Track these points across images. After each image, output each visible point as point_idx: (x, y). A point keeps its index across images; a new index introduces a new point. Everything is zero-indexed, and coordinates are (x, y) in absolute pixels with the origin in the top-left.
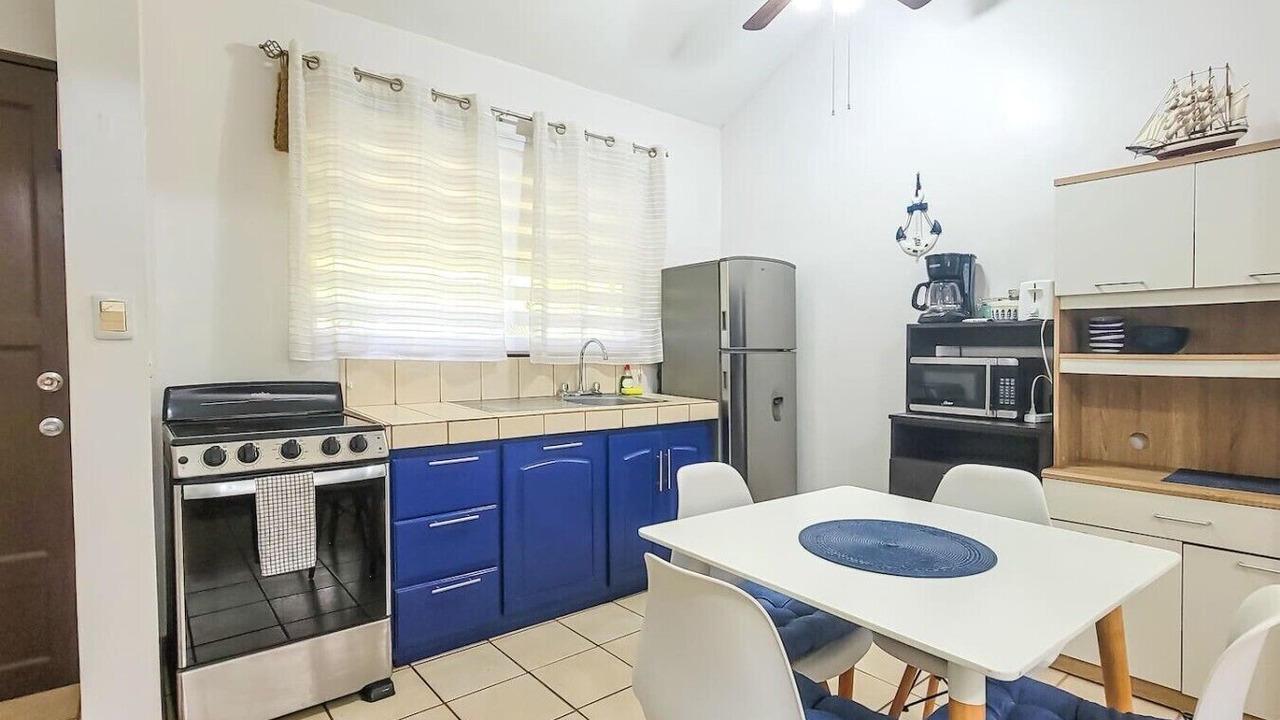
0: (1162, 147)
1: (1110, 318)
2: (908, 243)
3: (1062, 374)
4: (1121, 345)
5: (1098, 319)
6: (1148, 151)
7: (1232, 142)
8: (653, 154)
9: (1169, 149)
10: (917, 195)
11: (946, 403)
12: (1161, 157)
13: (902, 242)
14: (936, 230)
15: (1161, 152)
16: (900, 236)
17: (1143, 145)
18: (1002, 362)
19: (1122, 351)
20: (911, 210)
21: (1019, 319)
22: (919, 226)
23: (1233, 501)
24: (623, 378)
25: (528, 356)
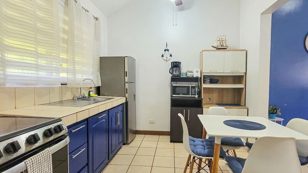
0: (217, 47)
1: (207, 77)
2: (164, 58)
3: (203, 88)
4: (209, 82)
5: (206, 77)
6: (215, 47)
7: (226, 49)
8: (96, 19)
9: (218, 48)
10: (167, 47)
11: (181, 94)
12: (217, 49)
13: (163, 57)
14: (171, 56)
15: (217, 48)
16: (163, 56)
17: (214, 46)
18: (192, 85)
19: (210, 83)
20: (165, 50)
21: (194, 77)
22: (167, 54)
23: (232, 108)
24: (90, 92)
25: (66, 84)
